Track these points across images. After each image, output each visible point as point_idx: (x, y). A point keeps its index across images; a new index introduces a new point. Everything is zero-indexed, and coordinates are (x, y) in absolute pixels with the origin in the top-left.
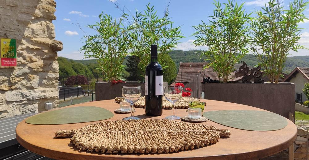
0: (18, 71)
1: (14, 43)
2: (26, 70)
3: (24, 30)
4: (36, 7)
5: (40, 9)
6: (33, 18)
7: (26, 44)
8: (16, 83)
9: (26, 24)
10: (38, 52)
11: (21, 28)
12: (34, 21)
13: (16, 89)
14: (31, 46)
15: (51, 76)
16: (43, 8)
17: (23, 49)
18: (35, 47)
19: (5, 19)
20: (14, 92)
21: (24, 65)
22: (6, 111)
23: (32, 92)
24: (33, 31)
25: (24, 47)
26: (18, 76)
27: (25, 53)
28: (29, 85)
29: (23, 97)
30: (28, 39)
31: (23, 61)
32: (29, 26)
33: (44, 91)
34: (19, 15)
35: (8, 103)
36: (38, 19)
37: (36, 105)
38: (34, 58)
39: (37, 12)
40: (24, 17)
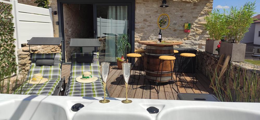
0: (191, 34)
1: (190, 25)
2: (194, 33)
3: (195, 20)
4: (202, 11)
6: (200, 15)
7: (195, 25)
8: (190, 38)
9: (196, 18)
10: (200, 28)
11: (194, 19)
13: (190, 40)
14: (197, 25)
15: (205, 36)
16: (205, 11)
17: (194, 27)
18: (198, 26)
19: (188, 17)
20: (189, 40)
21: (194, 32)
22: (185, 46)
23: (196, 41)
24: (199, 20)
25: (194, 26)
26: (191, 35)
27: (195, 28)
28: (195, 39)
29: (192, 43)
30: (197, 23)
31: (193, 31)
32: (198, 18)
33: (202, 42)
34: (194, 15)
35: (186, 44)
36: (202, 15)
37: (198, 46)
38: (198, 30)
39: (202, 12)
40: (196, 15)
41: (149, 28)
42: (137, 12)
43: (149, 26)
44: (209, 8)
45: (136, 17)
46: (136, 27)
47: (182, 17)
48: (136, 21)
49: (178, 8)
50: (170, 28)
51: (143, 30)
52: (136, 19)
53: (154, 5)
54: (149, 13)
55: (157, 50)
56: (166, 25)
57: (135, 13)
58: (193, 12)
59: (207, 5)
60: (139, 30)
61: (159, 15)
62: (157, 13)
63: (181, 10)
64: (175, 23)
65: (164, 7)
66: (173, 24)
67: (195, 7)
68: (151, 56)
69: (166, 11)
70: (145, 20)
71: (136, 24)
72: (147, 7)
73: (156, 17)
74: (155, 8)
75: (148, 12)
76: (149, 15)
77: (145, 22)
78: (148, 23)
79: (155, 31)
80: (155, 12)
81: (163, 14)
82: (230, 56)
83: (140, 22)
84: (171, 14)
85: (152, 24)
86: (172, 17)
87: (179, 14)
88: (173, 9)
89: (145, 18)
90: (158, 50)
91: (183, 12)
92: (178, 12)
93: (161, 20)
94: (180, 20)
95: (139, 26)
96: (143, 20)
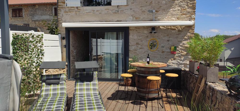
0: (177, 55)
1: (175, 48)
2: (180, 55)
3: (180, 44)
5: (187, 36)
6: (184, 39)
7: (180, 47)
8: (176, 58)
9: (181, 42)
10: (185, 50)
11: (179, 43)
12: (184, 41)
13: (176, 60)
14: (182, 48)
15: (189, 57)
16: (188, 36)
17: (179, 49)
18: (183, 48)
19: (174, 41)
20: (175, 61)
21: (179, 53)
22: (172, 65)
23: (182, 62)
24: (184, 44)
26: (177, 56)
27: (180, 50)
28: (180, 59)
29: (178, 62)
30: (181, 46)
31: (179, 52)
32: (182, 42)
33: (186, 62)
35: (173, 63)
36: (186, 40)
37: (183, 66)
38: (183, 52)
39: (186, 37)
40: (180, 40)
41: (141, 50)
42: (131, 37)
43: (140, 48)
44: (191, 34)
45: (130, 41)
46: (130, 49)
47: (168, 41)
48: (130, 44)
49: (165, 34)
50: (159, 50)
51: (136, 51)
52: (129, 43)
53: (144, 31)
54: (141, 38)
55: (145, 71)
56: (156, 48)
57: (129, 38)
58: (178, 37)
59: (189, 31)
60: (132, 52)
61: (149, 39)
62: (147, 38)
63: (167, 35)
64: (163, 46)
65: (153, 33)
66: (161, 47)
67: (179, 33)
68: (141, 76)
69: (155, 36)
70: (137, 44)
71: (130, 47)
72: (139, 33)
73: (147, 41)
74: (145, 34)
75: (139, 37)
76: (141, 39)
77: (137, 45)
78: (140, 46)
79: (146, 52)
80: (145, 37)
81: (152, 38)
82: (206, 78)
83: (133, 45)
84: (159, 38)
85: (143, 47)
86: (160, 41)
87: (166, 38)
88: (160, 34)
89: (137, 42)
90: (147, 71)
91: (169, 37)
92: (165, 37)
93: (151, 44)
94: (167, 43)
95: (132, 48)
96: (135, 44)
